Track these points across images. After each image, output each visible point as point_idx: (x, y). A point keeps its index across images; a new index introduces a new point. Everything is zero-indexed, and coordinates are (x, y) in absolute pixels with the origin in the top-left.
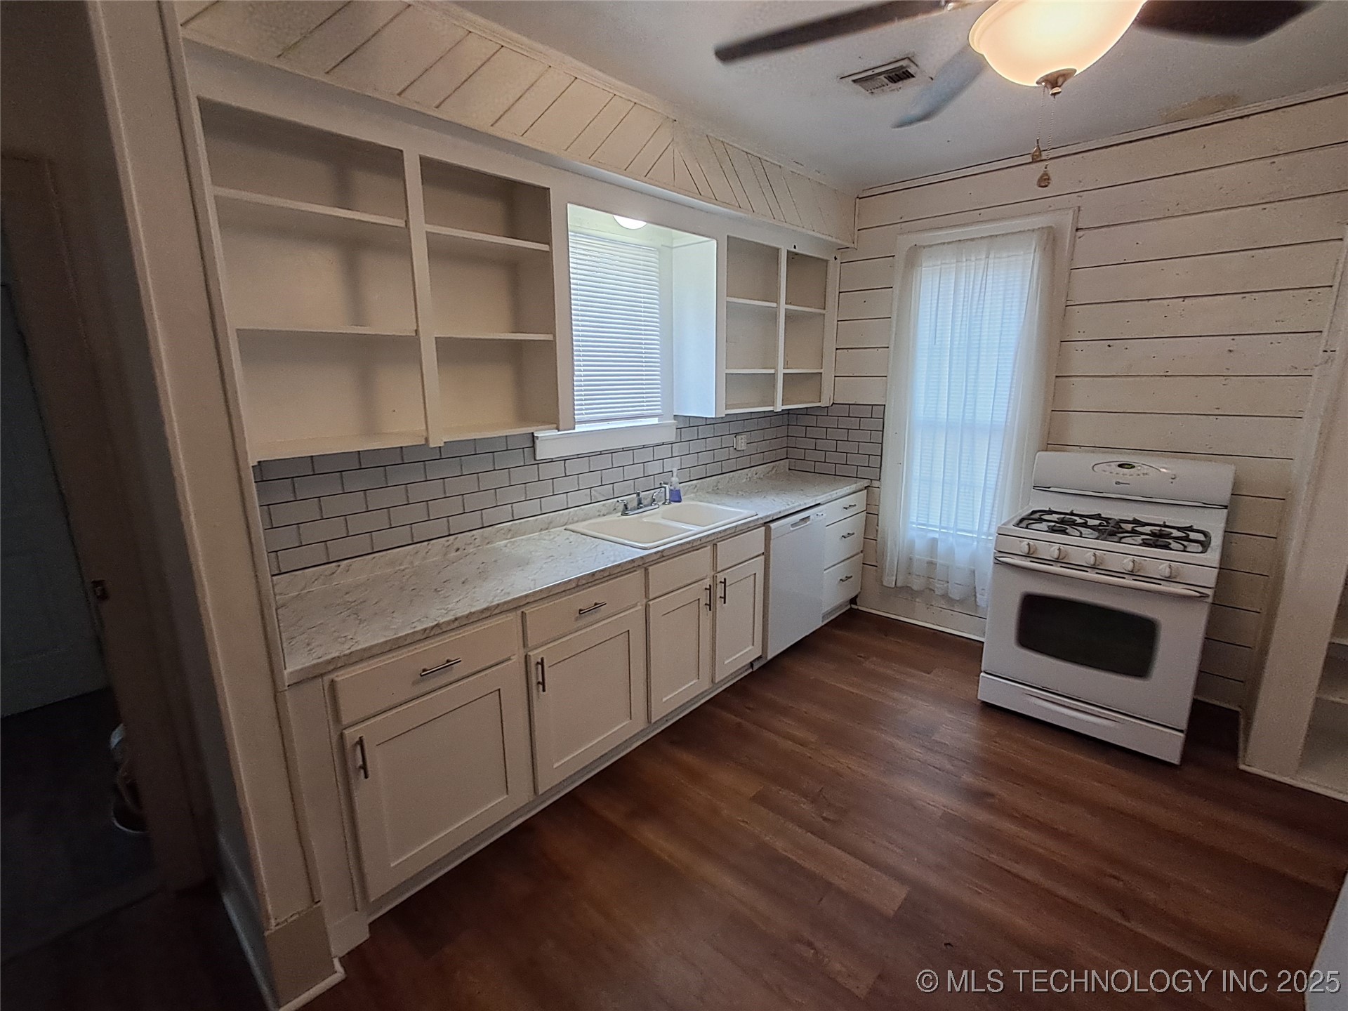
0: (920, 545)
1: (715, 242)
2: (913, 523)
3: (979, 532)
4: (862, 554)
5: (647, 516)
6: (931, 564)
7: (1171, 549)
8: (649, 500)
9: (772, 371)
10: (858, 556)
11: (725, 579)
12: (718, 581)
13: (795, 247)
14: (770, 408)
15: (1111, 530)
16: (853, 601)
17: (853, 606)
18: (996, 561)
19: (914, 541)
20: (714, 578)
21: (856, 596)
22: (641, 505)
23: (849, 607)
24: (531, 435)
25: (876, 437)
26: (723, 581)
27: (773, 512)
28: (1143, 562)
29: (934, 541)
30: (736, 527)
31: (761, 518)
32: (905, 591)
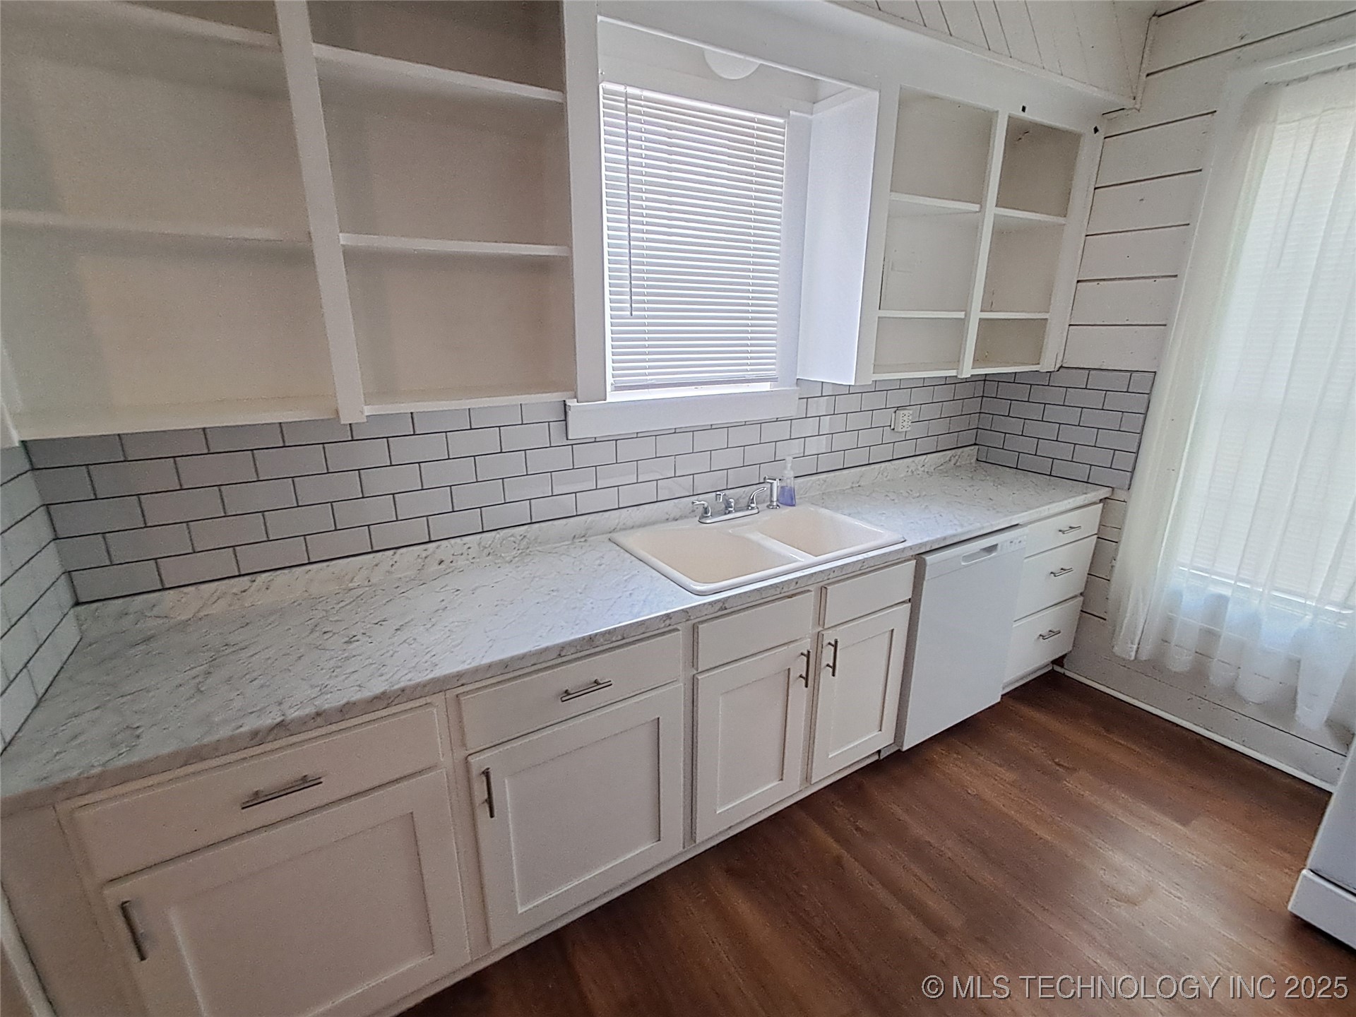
0: (1192, 601)
1: (877, 94)
2: (1183, 564)
4: (1082, 599)
5: (739, 526)
6: (1210, 636)
8: (744, 502)
9: (961, 315)
10: (1076, 600)
11: (836, 642)
12: (825, 642)
13: (1024, 109)
14: (953, 373)
16: (1059, 661)
17: (1058, 669)
19: (1182, 596)
20: (819, 636)
21: (1064, 657)
22: (730, 509)
23: (1051, 668)
24: (563, 403)
25: (1132, 422)
26: (833, 643)
27: (931, 539)
29: (1222, 601)
30: (864, 561)
31: (911, 548)
32: (1153, 668)
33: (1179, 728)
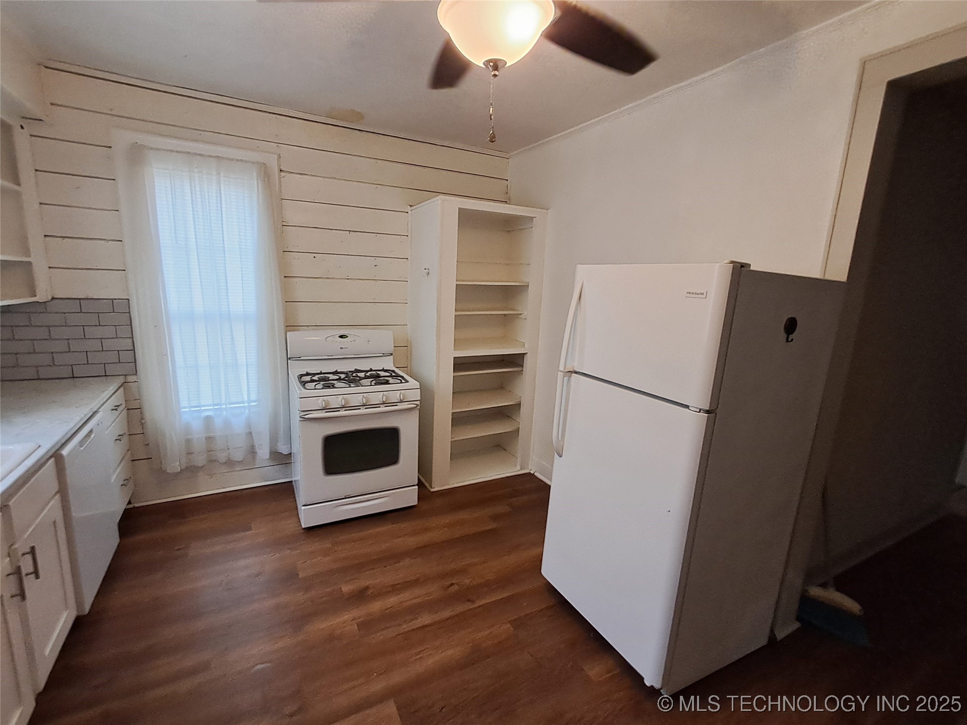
0: (197, 426)
2: (185, 408)
3: (249, 401)
4: (130, 452)
6: (210, 439)
7: (389, 384)
10: (127, 456)
11: (33, 549)
15: (352, 378)
18: (302, 419)
25: (124, 331)
28: (368, 396)
29: (208, 418)
31: (50, 449)
32: (191, 470)
33: (239, 492)
